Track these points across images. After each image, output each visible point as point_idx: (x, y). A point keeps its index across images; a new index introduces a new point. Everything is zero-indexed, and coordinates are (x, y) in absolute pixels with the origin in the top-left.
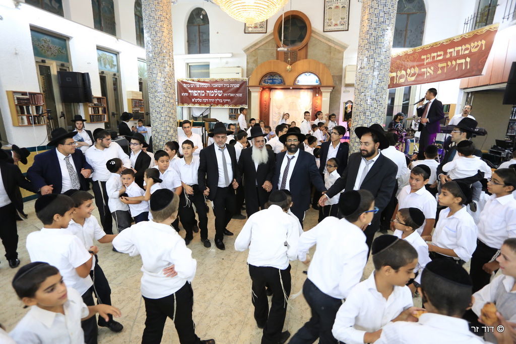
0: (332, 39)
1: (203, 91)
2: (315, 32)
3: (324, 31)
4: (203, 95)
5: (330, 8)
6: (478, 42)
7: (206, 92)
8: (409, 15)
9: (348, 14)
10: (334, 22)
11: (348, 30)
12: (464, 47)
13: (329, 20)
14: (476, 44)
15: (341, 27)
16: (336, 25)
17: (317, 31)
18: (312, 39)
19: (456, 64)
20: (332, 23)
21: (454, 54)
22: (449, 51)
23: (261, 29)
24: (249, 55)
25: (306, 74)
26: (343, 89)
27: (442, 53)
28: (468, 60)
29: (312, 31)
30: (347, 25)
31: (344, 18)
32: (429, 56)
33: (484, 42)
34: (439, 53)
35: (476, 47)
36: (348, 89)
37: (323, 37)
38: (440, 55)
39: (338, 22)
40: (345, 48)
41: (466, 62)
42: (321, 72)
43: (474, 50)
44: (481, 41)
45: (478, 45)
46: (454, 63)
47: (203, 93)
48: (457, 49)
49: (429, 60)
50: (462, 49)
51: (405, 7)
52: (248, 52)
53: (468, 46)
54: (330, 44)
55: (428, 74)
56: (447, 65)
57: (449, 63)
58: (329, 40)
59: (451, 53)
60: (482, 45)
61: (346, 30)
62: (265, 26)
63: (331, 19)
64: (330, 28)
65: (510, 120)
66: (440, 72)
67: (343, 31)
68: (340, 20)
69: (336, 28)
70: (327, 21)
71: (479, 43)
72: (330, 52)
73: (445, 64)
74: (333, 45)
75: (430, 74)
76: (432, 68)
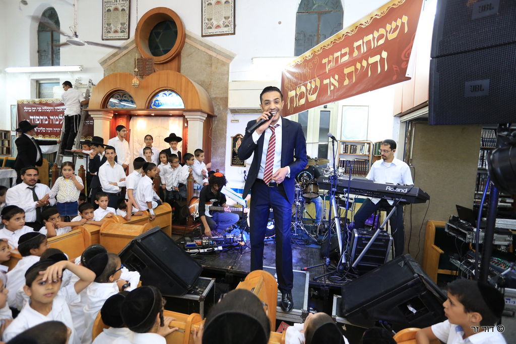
0: (213, 46)
1: (46, 117)
2: (190, 37)
3: (203, 36)
4: (47, 122)
5: (210, 4)
6: (396, 21)
7: (49, 118)
8: (320, 14)
9: (233, 12)
10: (215, 23)
11: (234, 33)
12: (376, 34)
13: (208, 20)
14: (394, 24)
15: (225, 30)
16: (218, 27)
17: (192, 35)
18: (186, 47)
19: (368, 64)
20: (212, 24)
21: (364, 49)
22: (356, 44)
23: (122, 34)
24: (107, 69)
25: (166, 92)
26: (230, 117)
27: (346, 50)
28: (385, 54)
29: (185, 36)
30: (233, 26)
31: (229, 17)
32: (331, 57)
33: (405, 19)
34: (343, 51)
35: (395, 30)
36: (237, 117)
37: (201, 43)
38: (345, 54)
39: (221, 23)
40: (230, 58)
41: (382, 59)
42: (183, 88)
43: (391, 36)
44: (401, 18)
45: (397, 26)
46: (364, 63)
47: (46, 120)
48: (366, 39)
49: (332, 65)
50: (374, 38)
51: (314, 5)
52: (106, 65)
53: (382, 31)
54: (211, 53)
55: (332, 88)
56: (356, 69)
57: (358, 66)
58: (210, 48)
59: (359, 47)
60: (403, 24)
61: (231, 34)
62: (127, 30)
63: (211, 19)
64: (210, 31)
65: (479, 169)
66: (346, 82)
67: (228, 34)
68: (224, 20)
69: (218, 31)
70: (207, 21)
71: (399, 22)
72: (211, 64)
73: (352, 69)
74: (214, 54)
75: (335, 86)
76: (337, 77)
